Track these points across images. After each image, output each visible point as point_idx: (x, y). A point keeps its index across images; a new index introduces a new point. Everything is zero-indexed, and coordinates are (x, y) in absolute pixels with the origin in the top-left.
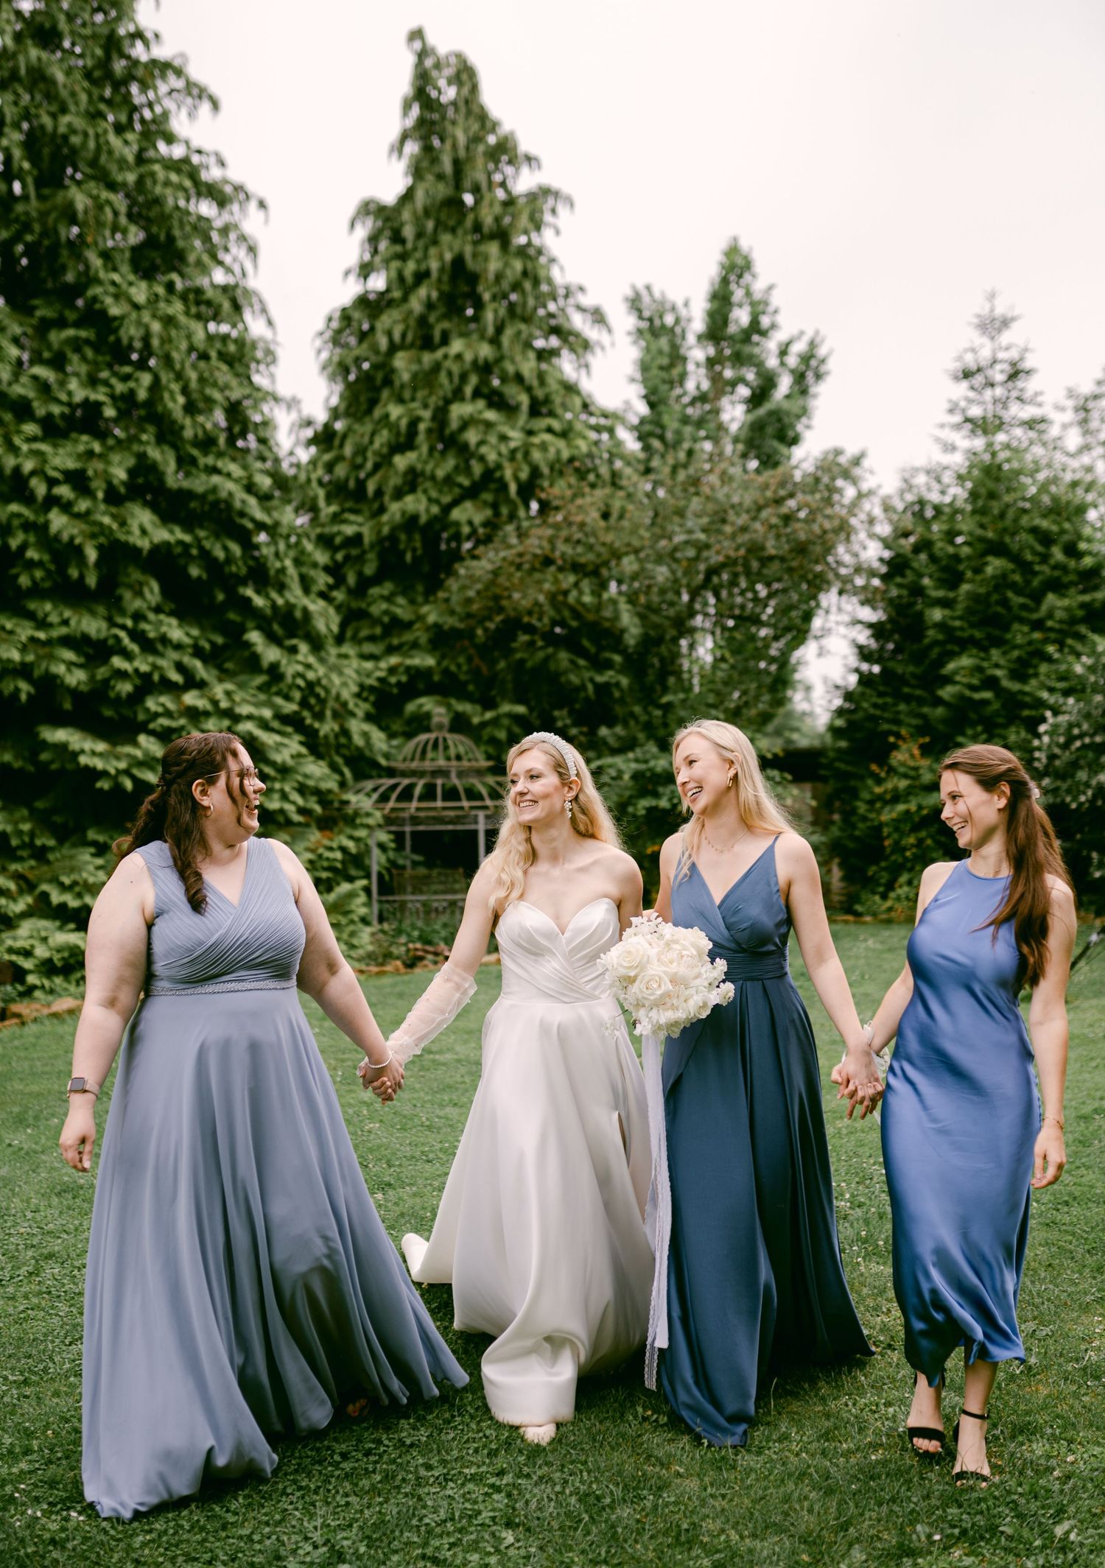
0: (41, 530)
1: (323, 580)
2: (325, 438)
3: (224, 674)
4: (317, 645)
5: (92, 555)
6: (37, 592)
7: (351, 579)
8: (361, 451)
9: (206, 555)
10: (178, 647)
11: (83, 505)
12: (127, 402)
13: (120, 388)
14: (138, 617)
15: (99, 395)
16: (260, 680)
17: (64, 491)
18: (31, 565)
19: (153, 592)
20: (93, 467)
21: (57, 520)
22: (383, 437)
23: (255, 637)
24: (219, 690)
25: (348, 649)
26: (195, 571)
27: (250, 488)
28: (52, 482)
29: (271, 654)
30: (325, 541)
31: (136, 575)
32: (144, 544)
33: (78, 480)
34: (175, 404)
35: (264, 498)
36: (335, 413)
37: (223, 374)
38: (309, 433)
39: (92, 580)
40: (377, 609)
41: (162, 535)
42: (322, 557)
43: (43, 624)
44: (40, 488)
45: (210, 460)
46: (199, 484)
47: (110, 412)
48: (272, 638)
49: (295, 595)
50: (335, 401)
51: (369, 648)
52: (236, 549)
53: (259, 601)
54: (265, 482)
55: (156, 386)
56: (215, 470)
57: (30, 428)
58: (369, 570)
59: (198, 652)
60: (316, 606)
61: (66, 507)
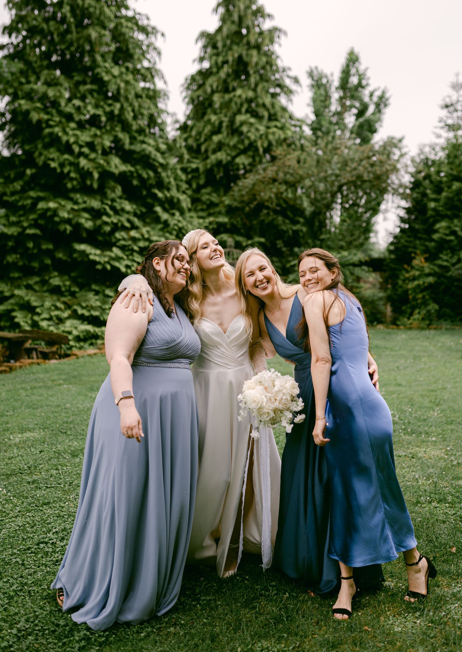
0: (76, 165)
1: (184, 186)
2: (184, 128)
3: (146, 224)
4: (182, 213)
5: (96, 175)
6: (74, 190)
7: (194, 186)
8: (199, 134)
9: (140, 177)
10: (128, 213)
11: (93, 156)
12: (111, 116)
13: (108, 109)
14: (113, 200)
15: (99, 112)
16: (160, 226)
17: (86, 150)
18: (72, 179)
19: (119, 191)
20: (97, 141)
21: (83, 162)
22: (208, 129)
23: (158, 209)
24: (144, 230)
25: (193, 214)
26: (135, 182)
27: (158, 149)
28: (81, 147)
29: (165, 216)
30: (184, 170)
31: (112, 184)
32: (116, 172)
33: (91, 146)
34: (129, 116)
35: (163, 153)
36: (188, 118)
37: (147, 103)
38: (177, 126)
39: (95, 186)
40: (205, 198)
41: (124, 168)
42: (184, 177)
43: (76, 203)
44: (76, 149)
45: (141, 138)
46: (137, 147)
47: (104, 119)
48: (165, 210)
49: (174, 192)
50: (188, 112)
51: (201, 214)
52: (151, 174)
53: (160, 195)
54: (163, 147)
55: (122, 109)
56: (143, 142)
57: (73, 125)
58: (202, 182)
59: (135, 215)
60: (182, 197)
61: (86, 156)
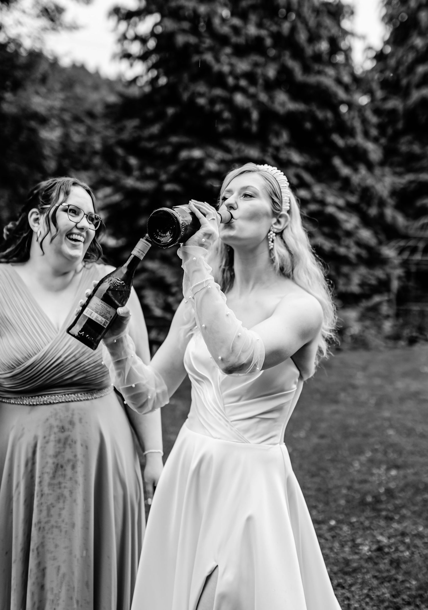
0: (229, 103)
1: (374, 132)
2: (380, 57)
3: (320, 180)
4: (370, 167)
5: (255, 115)
6: (227, 134)
7: (390, 131)
8: (399, 63)
9: (314, 119)
10: (297, 165)
11: (252, 90)
12: (277, 37)
13: (274, 28)
14: (277, 149)
15: (263, 33)
16: (337, 184)
17: (243, 83)
18: (224, 121)
19: (285, 137)
20: (259, 71)
21: (239, 98)
22: (411, 57)
23: (337, 162)
24: (317, 189)
25: (387, 170)
26: (308, 125)
27: (339, 81)
28: (237, 78)
29: (345, 171)
30: (377, 112)
31: (276, 127)
32: (281, 110)
33: (251, 77)
34: (302, 37)
35: (347, 88)
36: (387, 43)
37: (328, 21)
38: (373, 54)
39: (254, 128)
40: (404, 148)
41: (292, 106)
42: (374, 119)
44: (231, 81)
45: (316, 67)
46: (312, 79)
47: (268, 42)
48: (347, 163)
49: (360, 140)
50: (387, 37)
51: (398, 170)
52: (330, 115)
53: (340, 142)
54: (346, 79)
55: (293, 29)
56: (319, 72)
57: (228, 50)
58: (400, 125)
59: (306, 167)
60: (370, 146)
61: (244, 91)
